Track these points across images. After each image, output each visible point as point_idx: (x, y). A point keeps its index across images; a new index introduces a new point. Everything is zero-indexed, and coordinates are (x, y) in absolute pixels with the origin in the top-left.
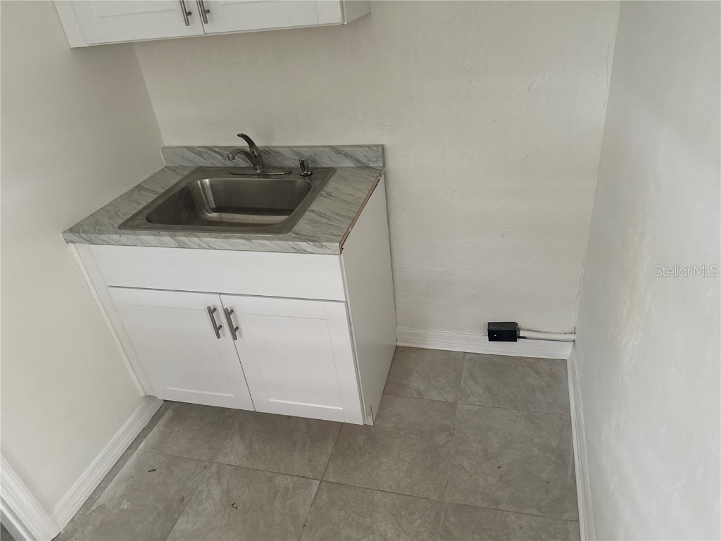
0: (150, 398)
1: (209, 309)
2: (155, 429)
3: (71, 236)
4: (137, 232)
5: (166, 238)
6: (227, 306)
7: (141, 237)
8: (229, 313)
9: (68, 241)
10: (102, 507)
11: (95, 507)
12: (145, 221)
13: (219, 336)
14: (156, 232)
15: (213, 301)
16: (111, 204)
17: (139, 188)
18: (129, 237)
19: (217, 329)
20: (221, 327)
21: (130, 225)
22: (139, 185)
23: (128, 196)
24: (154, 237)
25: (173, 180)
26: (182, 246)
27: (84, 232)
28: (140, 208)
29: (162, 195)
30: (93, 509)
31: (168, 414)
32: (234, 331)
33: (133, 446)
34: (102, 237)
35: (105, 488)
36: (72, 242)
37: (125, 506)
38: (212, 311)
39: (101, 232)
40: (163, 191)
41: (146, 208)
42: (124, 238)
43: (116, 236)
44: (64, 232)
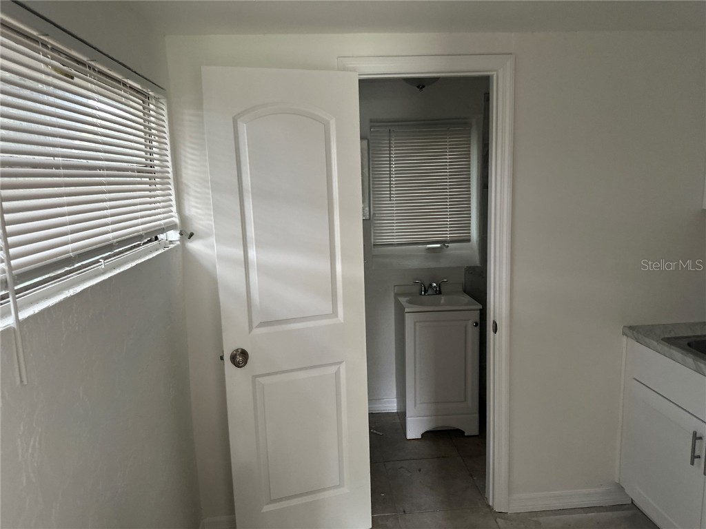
1: (695, 433)
2: (610, 514)
3: (628, 332)
4: (672, 347)
5: (690, 360)
7: (672, 351)
9: (624, 334)
10: (538, 523)
11: (535, 519)
12: (686, 343)
13: (692, 463)
14: (686, 353)
18: (665, 347)
19: (694, 456)
20: (699, 457)
24: (680, 355)
27: (639, 333)
28: (690, 334)
30: (533, 519)
31: (627, 513)
33: (585, 510)
34: (647, 340)
36: (626, 335)
38: (696, 437)
42: (659, 347)
43: (655, 343)
44: (625, 326)
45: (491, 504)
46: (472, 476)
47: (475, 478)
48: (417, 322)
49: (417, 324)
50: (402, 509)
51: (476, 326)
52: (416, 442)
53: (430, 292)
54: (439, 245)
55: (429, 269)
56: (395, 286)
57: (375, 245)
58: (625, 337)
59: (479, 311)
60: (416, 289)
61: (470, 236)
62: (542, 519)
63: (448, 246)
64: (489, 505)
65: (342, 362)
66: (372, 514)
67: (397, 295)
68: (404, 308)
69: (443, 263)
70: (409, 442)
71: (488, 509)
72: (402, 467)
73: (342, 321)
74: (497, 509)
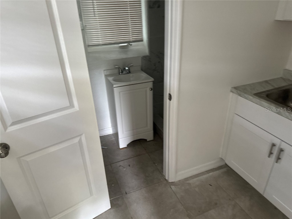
0: (222, 159)
2: (218, 172)
3: (234, 90)
5: (273, 107)
6: (282, 147)
7: (263, 102)
8: (281, 150)
9: (232, 91)
10: (189, 184)
12: (265, 96)
13: (269, 157)
14: (269, 102)
15: (277, 141)
16: (253, 84)
17: (266, 82)
18: (257, 100)
19: (271, 153)
20: (273, 153)
21: (259, 95)
22: (266, 81)
23: (260, 83)
25: (283, 84)
26: (279, 113)
27: (240, 90)
28: (264, 90)
29: (276, 89)
30: (187, 182)
31: (225, 170)
32: (278, 159)
33: (208, 172)
34: (246, 95)
35: (193, 178)
37: (197, 189)
38: (274, 145)
39: (246, 93)
40: (278, 87)
41: (268, 91)
43: (251, 97)
44: (232, 88)
45: (167, 178)
46: (154, 163)
47: (156, 164)
48: (121, 92)
49: (121, 93)
50: (125, 192)
51: (151, 90)
52: (125, 149)
53: (124, 72)
54: (126, 44)
55: (122, 59)
56: (105, 70)
57: (89, 46)
58: (231, 93)
59: (152, 82)
60: (116, 71)
61: (142, 38)
62: (191, 181)
63: (131, 45)
64: (166, 180)
65: (82, 134)
66: (110, 199)
67: (106, 76)
68: (113, 85)
69: (130, 55)
70: (121, 150)
71: (166, 182)
72: (120, 166)
73: (78, 109)
74: (170, 181)
